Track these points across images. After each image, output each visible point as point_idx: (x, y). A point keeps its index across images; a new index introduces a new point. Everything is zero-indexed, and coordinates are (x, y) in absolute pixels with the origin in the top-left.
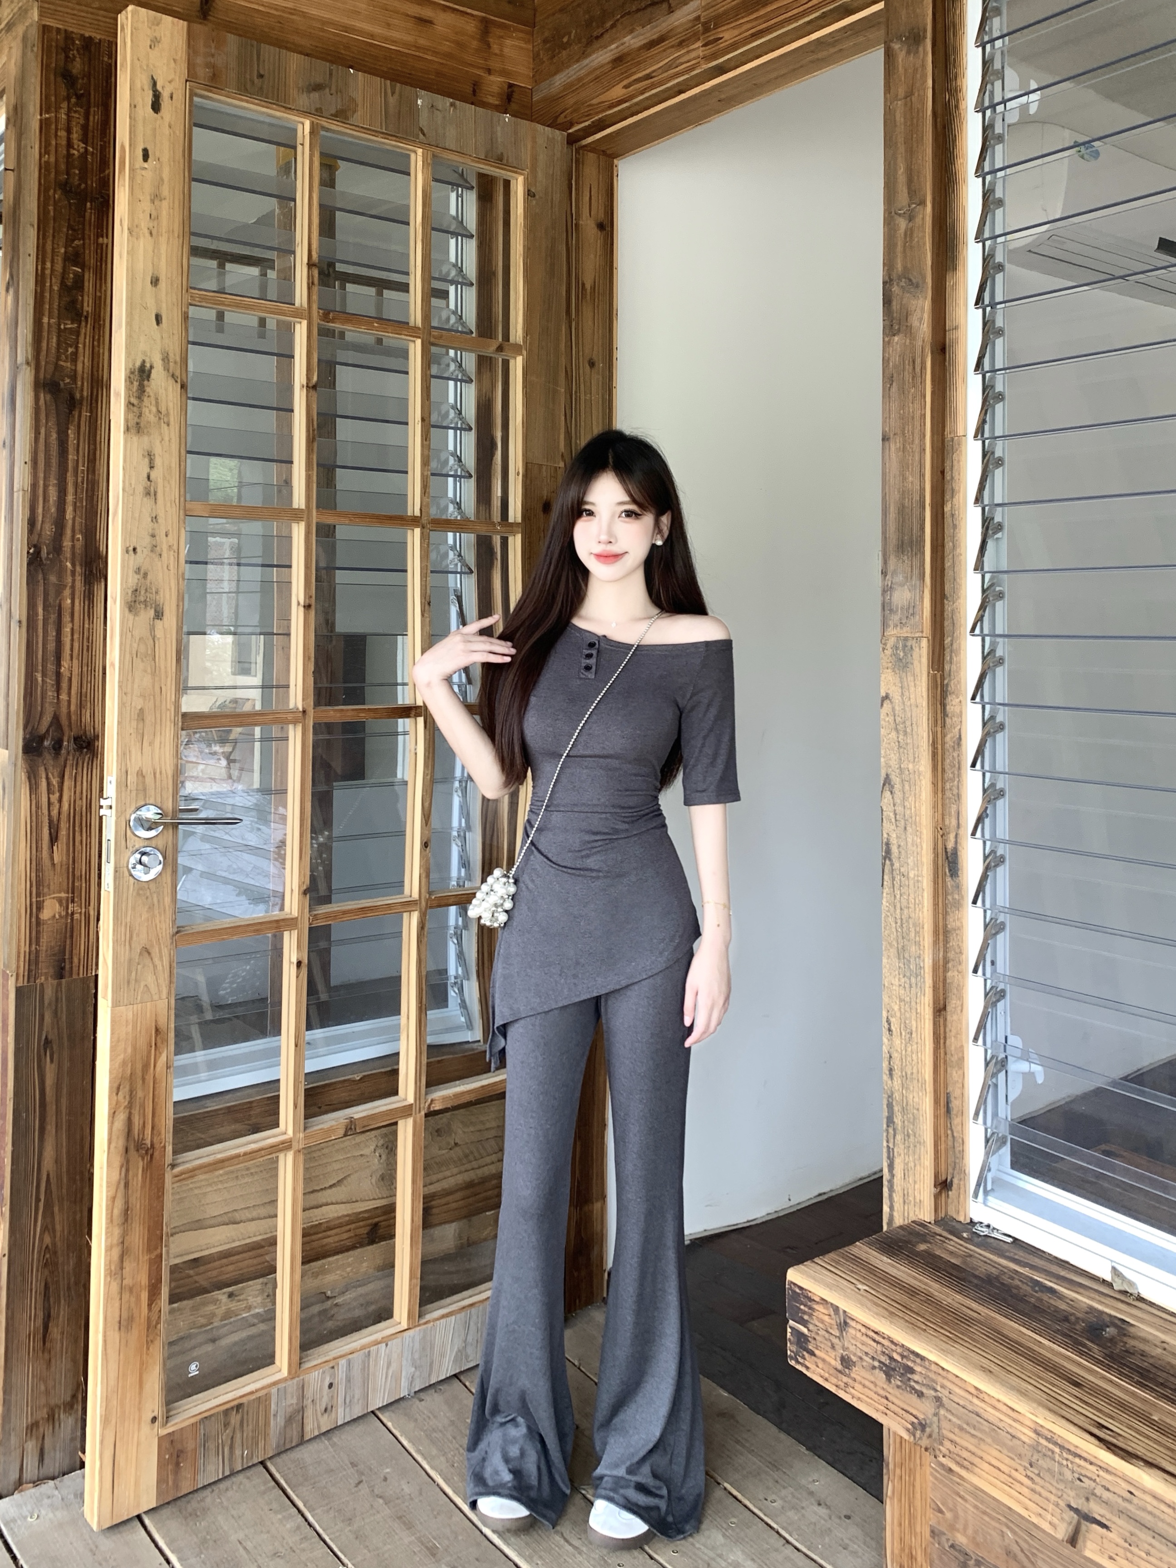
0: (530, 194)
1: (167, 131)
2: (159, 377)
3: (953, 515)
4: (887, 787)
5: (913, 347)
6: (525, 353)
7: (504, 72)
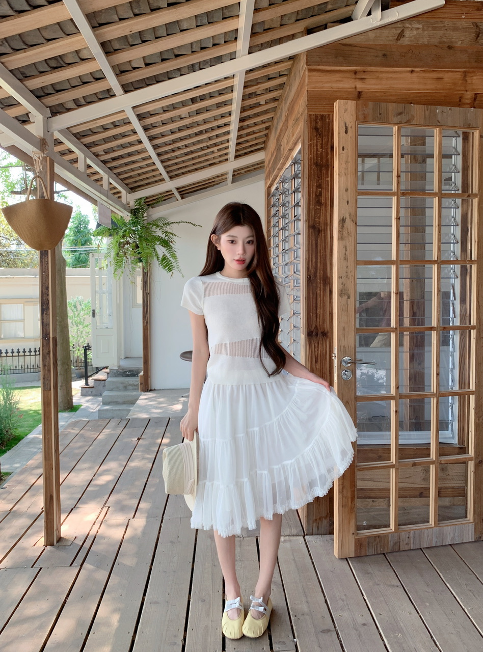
0: (481, 136)
2: (348, 221)
6: (478, 197)
7: (473, 90)
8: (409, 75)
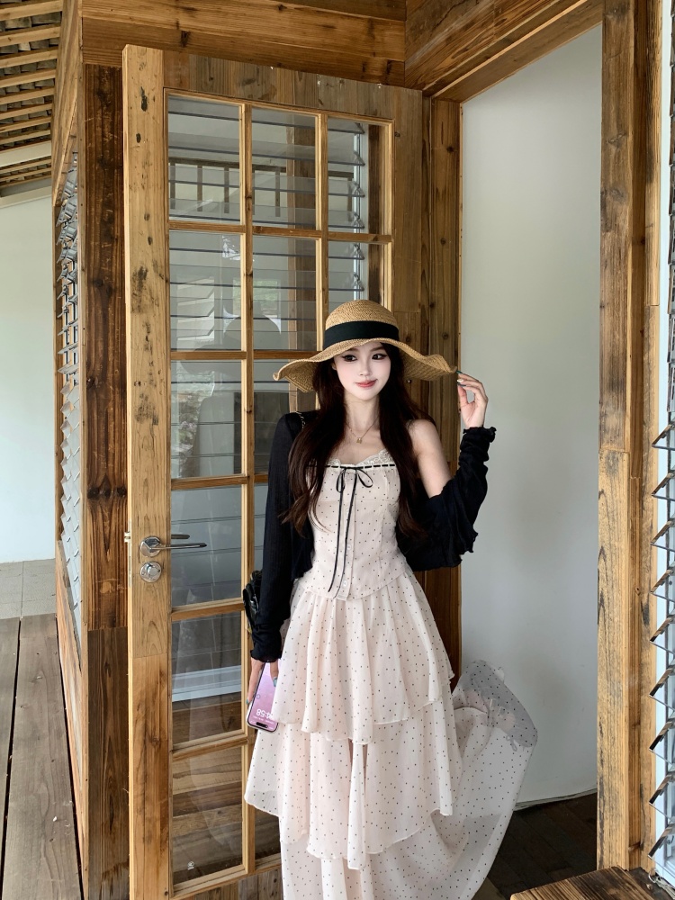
0: (396, 135)
1: (152, 121)
2: (151, 275)
3: (649, 364)
4: (602, 555)
5: (619, 240)
6: (393, 240)
7: (385, 54)
8: (275, 13)
